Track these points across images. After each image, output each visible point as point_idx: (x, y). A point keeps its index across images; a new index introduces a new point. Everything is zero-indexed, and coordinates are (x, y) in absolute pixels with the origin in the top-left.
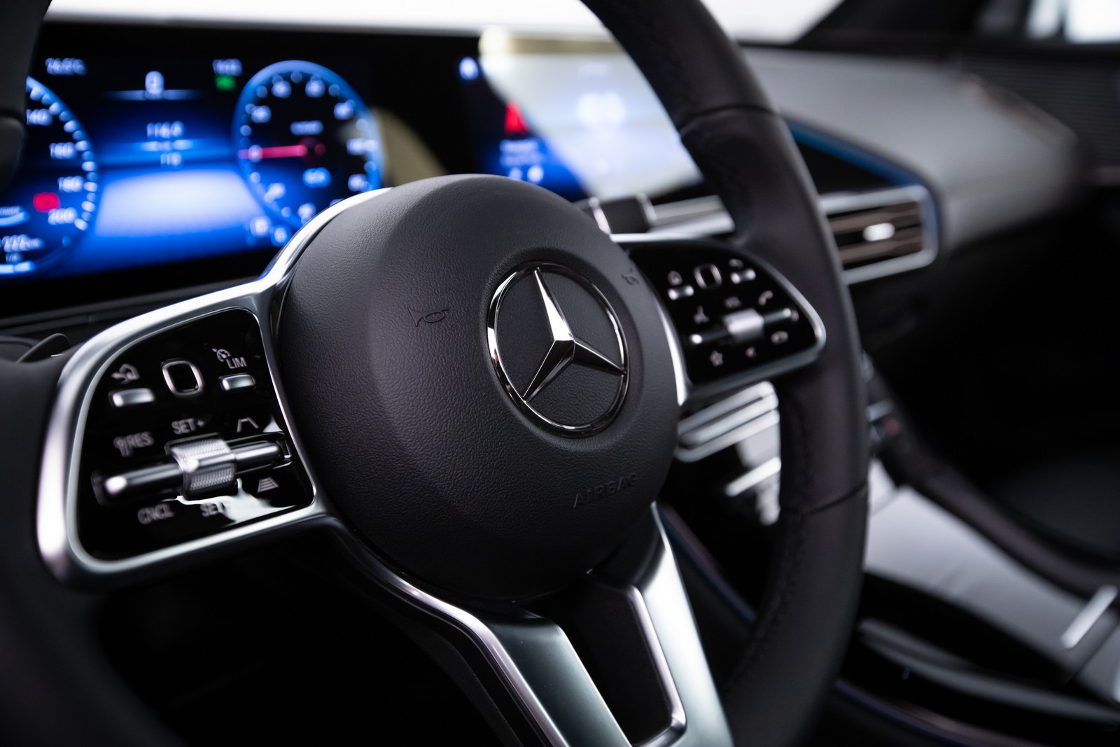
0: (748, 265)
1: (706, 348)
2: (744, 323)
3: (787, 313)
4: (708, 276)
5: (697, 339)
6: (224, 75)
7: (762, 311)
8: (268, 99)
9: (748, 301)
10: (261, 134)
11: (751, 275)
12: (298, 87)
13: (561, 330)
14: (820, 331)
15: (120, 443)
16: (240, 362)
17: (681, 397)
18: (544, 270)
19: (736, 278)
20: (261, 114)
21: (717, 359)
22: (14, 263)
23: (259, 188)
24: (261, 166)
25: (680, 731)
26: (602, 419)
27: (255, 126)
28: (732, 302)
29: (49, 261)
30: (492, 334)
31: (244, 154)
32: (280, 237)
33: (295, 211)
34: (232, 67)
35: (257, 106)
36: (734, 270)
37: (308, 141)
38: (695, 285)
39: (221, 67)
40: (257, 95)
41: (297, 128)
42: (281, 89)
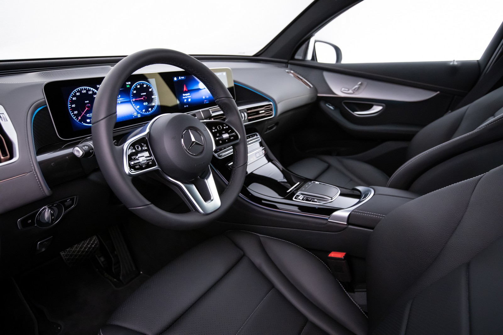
0: (227, 125)
1: (219, 140)
2: (226, 136)
3: (233, 134)
4: (220, 127)
5: (217, 139)
6: (128, 85)
7: (229, 133)
8: (136, 89)
9: (227, 132)
10: (135, 96)
11: (227, 127)
12: (142, 85)
13: (193, 139)
14: (239, 137)
15: (132, 157)
16: (145, 145)
17: (214, 148)
18: (191, 130)
19: (225, 128)
20: (135, 92)
21: (221, 142)
23: (135, 107)
24: (135, 102)
25: (212, 200)
26: (200, 153)
27: (133, 94)
28: (224, 132)
30: (182, 140)
31: (132, 100)
32: (139, 116)
33: (142, 111)
34: (130, 83)
35: (134, 90)
36: (225, 126)
37: (144, 97)
38: (217, 129)
39: (127, 83)
40: (134, 88)
41: (142, 94)
42: (138, 87)
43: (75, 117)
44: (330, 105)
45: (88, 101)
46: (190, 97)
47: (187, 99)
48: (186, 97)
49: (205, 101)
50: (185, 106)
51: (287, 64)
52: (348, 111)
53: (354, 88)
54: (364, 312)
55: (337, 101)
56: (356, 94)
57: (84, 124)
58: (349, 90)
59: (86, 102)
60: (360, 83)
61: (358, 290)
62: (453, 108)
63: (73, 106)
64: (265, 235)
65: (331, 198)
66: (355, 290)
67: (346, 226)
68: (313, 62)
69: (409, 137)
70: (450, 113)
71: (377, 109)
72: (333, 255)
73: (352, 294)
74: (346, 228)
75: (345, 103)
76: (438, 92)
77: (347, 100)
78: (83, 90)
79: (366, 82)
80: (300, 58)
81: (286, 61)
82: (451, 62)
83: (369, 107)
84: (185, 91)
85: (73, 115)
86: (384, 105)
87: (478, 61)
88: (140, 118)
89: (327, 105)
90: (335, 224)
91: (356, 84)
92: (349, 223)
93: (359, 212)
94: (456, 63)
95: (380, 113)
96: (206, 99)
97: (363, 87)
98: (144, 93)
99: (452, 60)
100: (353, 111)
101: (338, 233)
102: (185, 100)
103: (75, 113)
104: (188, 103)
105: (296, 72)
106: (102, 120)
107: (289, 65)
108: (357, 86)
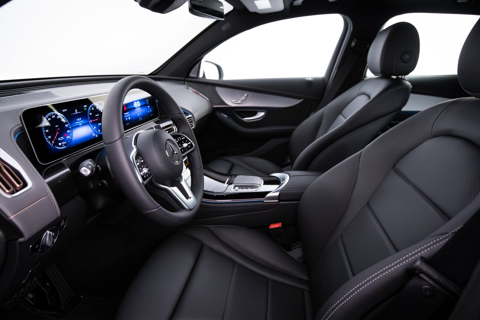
1: (181, 149)
2: (185, 145)
3: (189, 143)
6: (85, 108)
8: (91, 111)
9: (185, 142)
11: (184, 138)
14: (194, 145)
16: (141, 158)
18: (169, 142)
19: (182, 139)
20: (91, 114)
21: (183, 151)
22: (64, 147)
23: (92, 128)
24: (92, 123)
25: (190, 198)
26: (178, 160)
27: (90, 116)
28: (183, 142)
29: (68, 145)
31: (90, 122)
32: (97, 136)
33: (98, 131)
34: (86, 106)
35: (90, 112)
36: (182, 137)
37: (98, 118)
38: (178, 140)
39: (84, 106)
40: (90, 110)
41: (96, 116)
42: (93, 109)
43: (50, 142)
44: (224, 114)
45: (58, 126)
46: (129, 115)
47: (128, 117)
48: (127, 116)
49: (140, 118)
50: (127, 124)
51: (184, 82)
52: (239, 118)
53: (242, 99)
54: (302, 262)
55: (230, 110)
56: (244, 104)
57: (57, 147)
58: (238, 101)
59: (56, 126)
60: (246, 95)
61: (294, 248)
62: (315, 111)
63: (47, 131)
64: (214, 225)
65: (260, 185)
66: (292, 248)
67: (277, 203)
68: (203, 78)
69: (289, 134)
70: (313, 114)
71: (261, 114)
72: (273, 226)
73: (290, 252)
74: (278, 204)
75: (236, 112)
76: (302, 100)
77: (237, 109)
78: (53, 115)
79: (251, 94)
80: (195, 76)
81: (183, 79)
82: (307, 78)
83: (255, 114)
84: (126, 110)
85: (48, 140)
86: (266, 111)
87: (323, 77)
88: (97, 137)
89: (222, 114)
90: (269, 203)
91: (243, 96)
92: (279, 201)
93: (286, 191)
94: (310, 79)
95: (264, 118)
96: (140, 116)
97: (248, 98)
98: (97, 114)
99: (308, 77)
100: (243, 118)
101: (274, 209)
102: (127, 119)
103: (49, 138)
104: (129, 121)
105: (193, 88)
106: (117, 140)
107: (186, 82)
108: (243, 98)
